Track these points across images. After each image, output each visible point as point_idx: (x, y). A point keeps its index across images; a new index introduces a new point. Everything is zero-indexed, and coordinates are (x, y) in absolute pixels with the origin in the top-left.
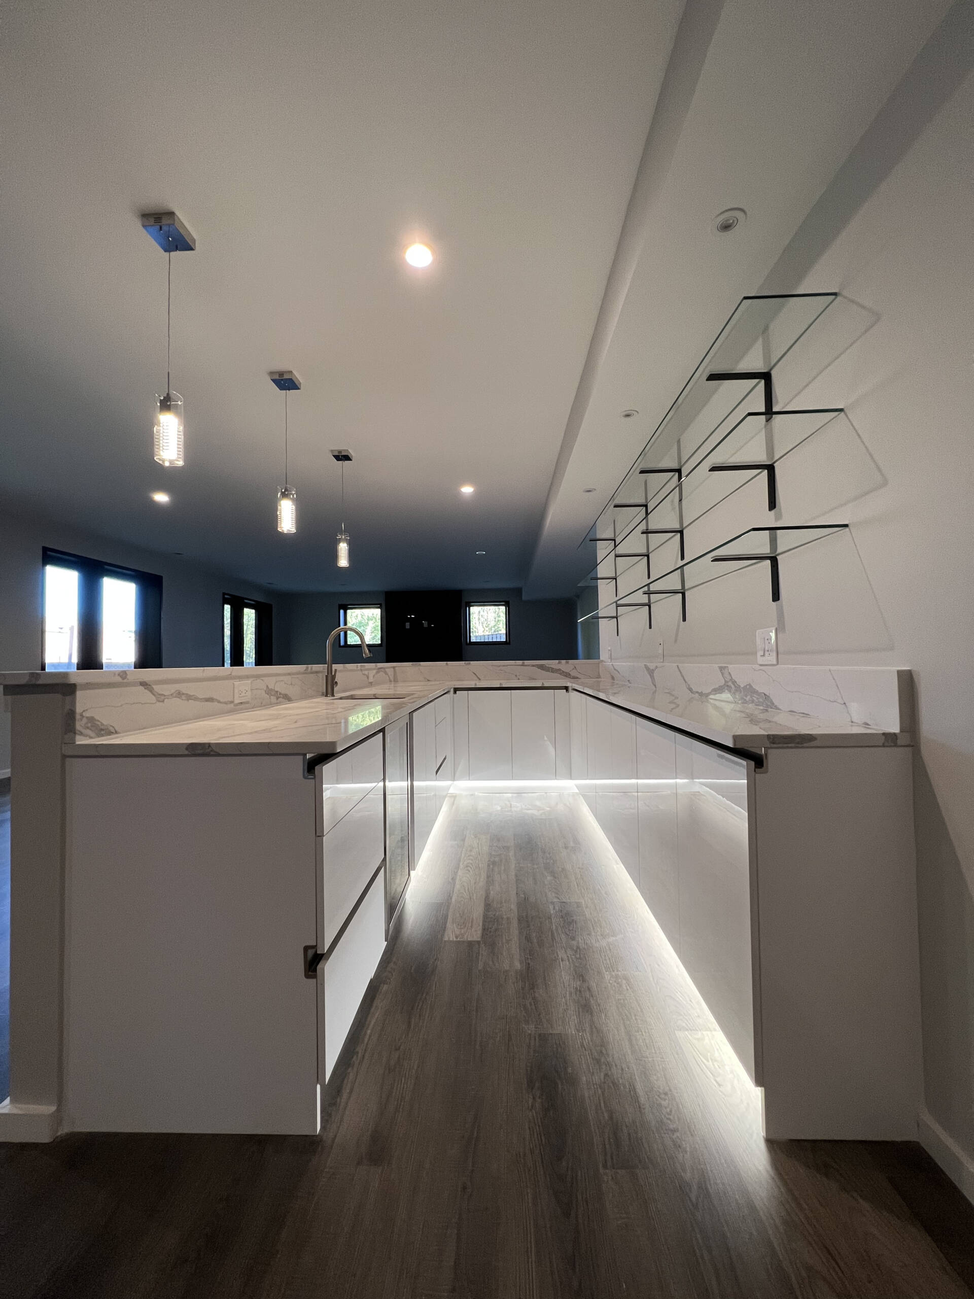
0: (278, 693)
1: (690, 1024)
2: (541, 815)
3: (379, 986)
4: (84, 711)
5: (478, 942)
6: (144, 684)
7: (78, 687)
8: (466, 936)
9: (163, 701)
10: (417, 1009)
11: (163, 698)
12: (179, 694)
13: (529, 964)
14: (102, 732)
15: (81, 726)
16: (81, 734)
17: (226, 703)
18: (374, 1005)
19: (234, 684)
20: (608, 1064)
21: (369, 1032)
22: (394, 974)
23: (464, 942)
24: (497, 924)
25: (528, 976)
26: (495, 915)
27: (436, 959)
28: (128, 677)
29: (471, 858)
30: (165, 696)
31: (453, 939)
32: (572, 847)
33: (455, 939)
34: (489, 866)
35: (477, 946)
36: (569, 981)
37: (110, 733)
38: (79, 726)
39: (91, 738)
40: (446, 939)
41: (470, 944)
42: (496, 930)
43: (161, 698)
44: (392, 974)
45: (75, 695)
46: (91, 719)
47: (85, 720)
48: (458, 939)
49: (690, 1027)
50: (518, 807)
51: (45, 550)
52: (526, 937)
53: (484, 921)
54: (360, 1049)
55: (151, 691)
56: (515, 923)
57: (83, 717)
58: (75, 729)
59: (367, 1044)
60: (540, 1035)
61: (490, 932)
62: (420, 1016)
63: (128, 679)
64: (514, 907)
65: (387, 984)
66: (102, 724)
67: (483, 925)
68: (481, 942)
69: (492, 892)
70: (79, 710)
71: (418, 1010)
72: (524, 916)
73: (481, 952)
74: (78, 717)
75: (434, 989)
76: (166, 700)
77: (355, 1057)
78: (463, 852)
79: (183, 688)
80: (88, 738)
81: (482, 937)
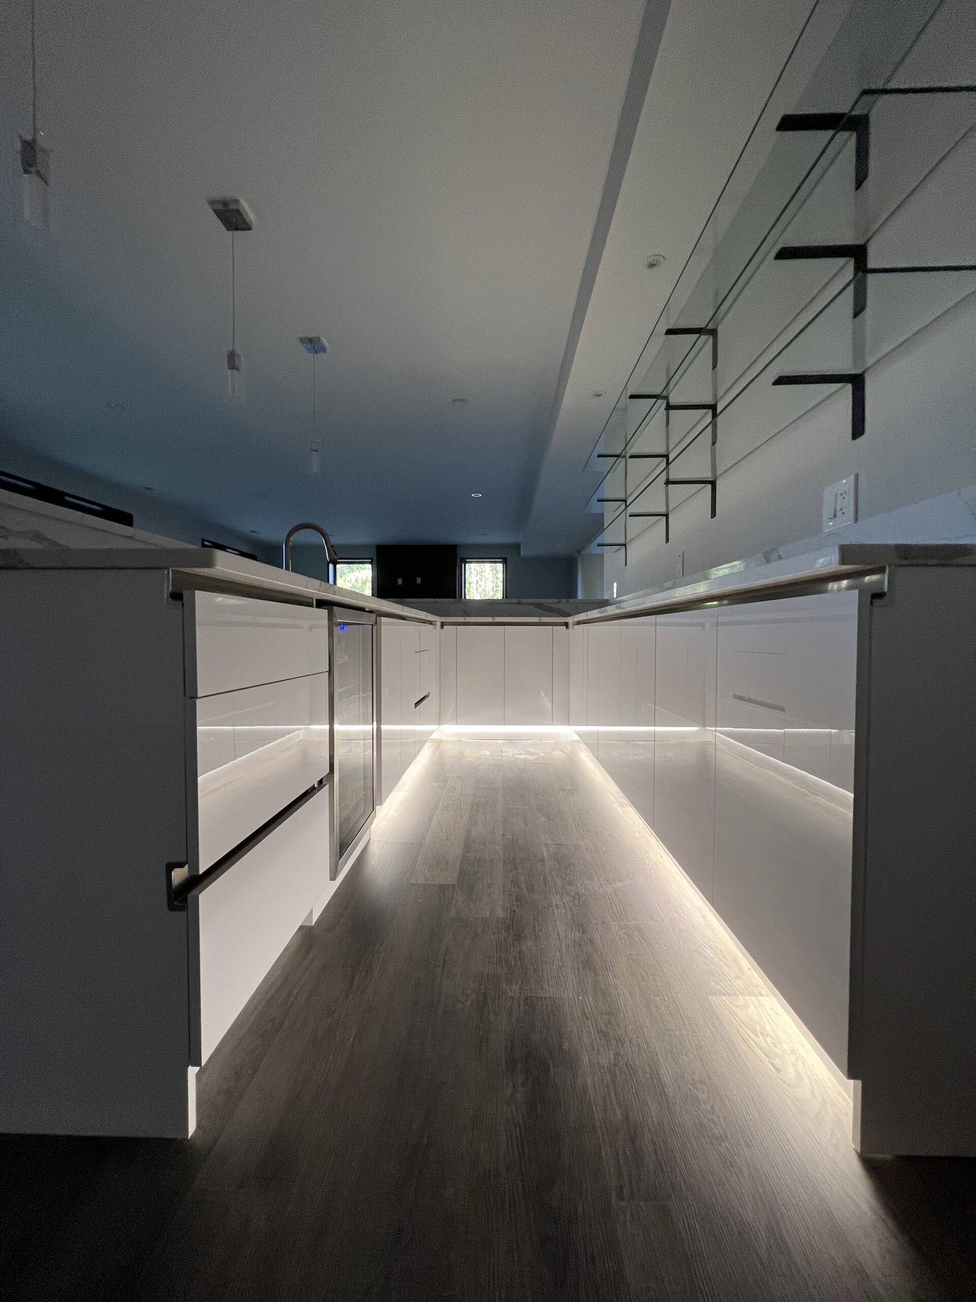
1: (726, 986)
2: (535, 759)
5: (453, 886)
8: (438, 879)
10: (365, 964)
13: (515, 911)
20: (619, 1040)
23: (434, 885)
24: (478, 866)
25: (513, 926)
26: (475, 857)
31: (422, 882)
32: (570, 790)
33: (424, 882)
34: (472, 806)
35: (451, 890)
36: (566, 931)
40: (413, 882)
41: (443, 888)
42: (476, 873)
48: (428, 883)
49: (729, 992)
50: (510, 753)
52: (512, 881)
53: (462, 863)
56: (499, 866)
60: (527, 998)
61: (469, 875)
62: (367, 972)
64: (499, 849)
67: (461, 867)
68: (457, 886)
69: (474, 833)
71: (366, 966)
72: (511, 859)
73: (455, 897)
78: (444, 793)
81: (458, 880)
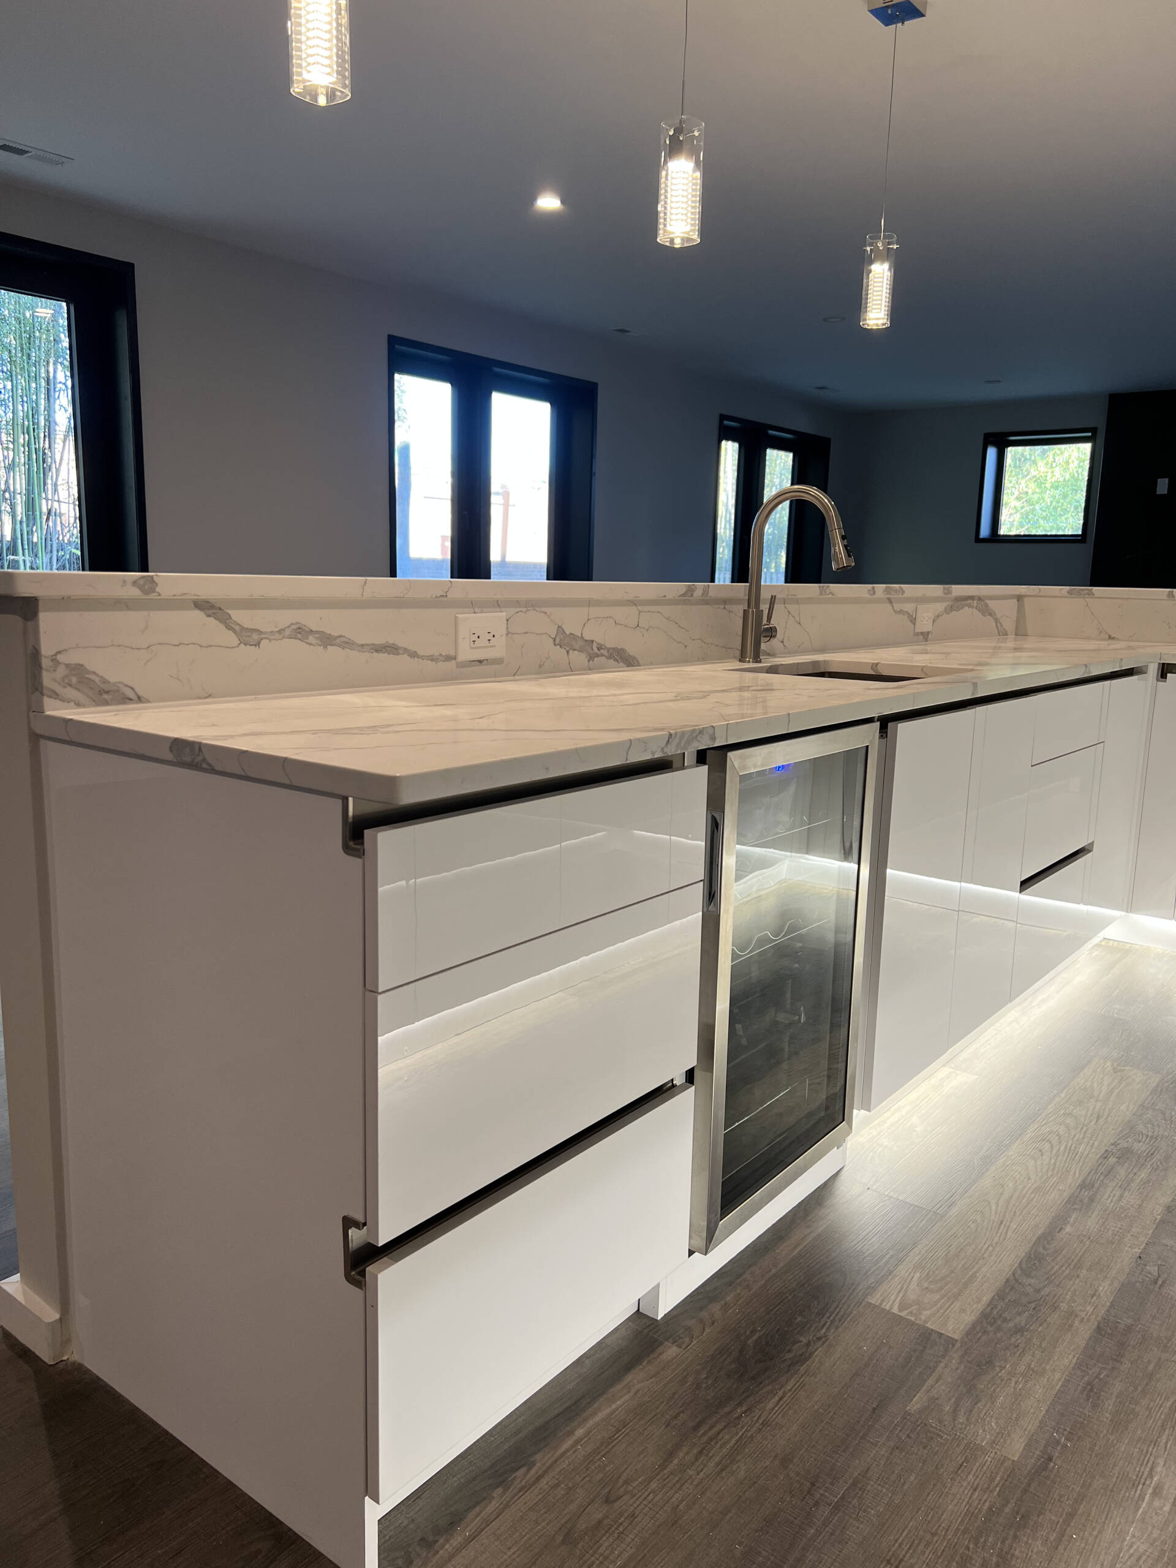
0: (595, 646)
3: (661, 1344)
4: (59, 652)
5: (951, 1341)
6: (205, 606)
7: (41, 604)
8: (928, 1312)
9: (258, 644)
10: (704, 1434)
11: (255, 636)
12: (300, 632)
13: (1050, 1459)
14: (105, 696)
15: (55, 680)
16: (55, 695)
17: (432, 658)
18: (629, 1377)
19: (456, 617)
21: (580, 1432)
22: (707, 1330)
23: (913, 1323)
24: (1032, 1316)
25: (1025, 1491)
26: (1038, 1291)
27: (819, 1339)
28: (158, 589)
29: (1069, 1120)
30: (260, 632)
31: (891, 1307)
33: (895, 1310)
34: (1106, 1156)
35: (940, 1350)
37: (125, 700)
38: (47, 680)
39: (78, 705)
40: (874, 1300)
41: (927, 1337)
42: (1019, 1330)
43: (249, 637)
44: (704, 1329)
45: (38, 621)
46: (78, 670)
47: (61, 671)
48: (903, 1314)
51: (392, 340)
52: (1089, 1383)
53: (1000, 1295)
54: (542, 1459)
55: (226, 621)
56: (1083, 1333)
57: (58, 663)
58: (41, 684)
59: (562, 1455)
61: (999, 1329)
62: (701, 1452)
63: (160, 595)
64: (1106, 1290)
65: (679, 1347)
66: (105, 681)
67: (992, 1304)
68: (958, 1345)
69: (1068, 1229)
70: (47, 649)
71: (705, 1439)
72: (1121, 1326)
73: (939, 1369)
74: (45, 663)
75: (770, 1405)
76: (263, 642)
77: (523, 1470)
78: (1057, 1099)
79: (311, 619)
80: (72, 704)
81: (968, 1334)
